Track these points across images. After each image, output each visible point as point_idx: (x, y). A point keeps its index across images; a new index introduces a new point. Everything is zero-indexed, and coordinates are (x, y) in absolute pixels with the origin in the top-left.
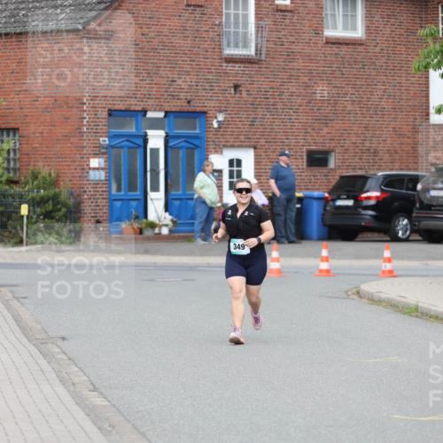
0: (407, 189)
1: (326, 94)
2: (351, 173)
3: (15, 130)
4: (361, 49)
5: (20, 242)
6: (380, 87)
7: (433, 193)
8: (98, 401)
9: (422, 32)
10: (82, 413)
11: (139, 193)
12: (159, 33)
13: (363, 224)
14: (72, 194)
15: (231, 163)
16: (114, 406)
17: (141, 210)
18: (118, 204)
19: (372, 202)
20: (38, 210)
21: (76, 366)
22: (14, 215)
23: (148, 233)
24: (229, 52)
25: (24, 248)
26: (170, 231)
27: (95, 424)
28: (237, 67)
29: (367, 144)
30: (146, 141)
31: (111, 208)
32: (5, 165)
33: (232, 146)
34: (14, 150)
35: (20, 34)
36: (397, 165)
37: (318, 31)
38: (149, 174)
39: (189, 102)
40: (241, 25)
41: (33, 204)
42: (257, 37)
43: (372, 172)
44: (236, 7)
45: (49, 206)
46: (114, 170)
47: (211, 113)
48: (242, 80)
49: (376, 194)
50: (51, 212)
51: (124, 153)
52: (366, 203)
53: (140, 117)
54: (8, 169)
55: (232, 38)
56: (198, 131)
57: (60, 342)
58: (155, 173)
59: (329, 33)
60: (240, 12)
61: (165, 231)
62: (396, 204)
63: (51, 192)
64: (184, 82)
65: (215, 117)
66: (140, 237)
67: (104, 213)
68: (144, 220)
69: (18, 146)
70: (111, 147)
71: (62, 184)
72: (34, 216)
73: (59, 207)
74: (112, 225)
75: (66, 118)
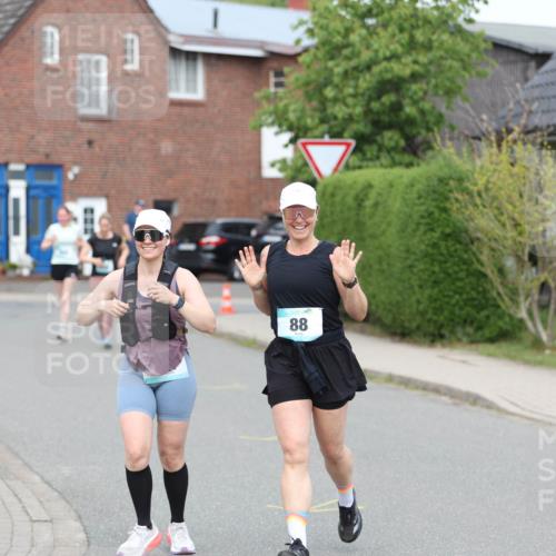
0: (243, 235)
1: (170, 149)
2: (192, 220)
4: (201, 110)
6: (218, 143)
7: (267, 239)
9: (257, 95)
11: (2, 238)
12: (20, 94)
13: (204, 265)
15: (86, 211)
19: (211, 247)
26: (32, 272)
28: (91, 125)
29: (207, 194)
30: (7, 189)
33: (87, 195)
36: (233, 213)
38: (11, 223)
39: (47, 156)
43: (210, 220)
47: (67, 166)
48: (94, 136)
49: (214, 239)
52: (206, 247)
53: (2, 170)
56: (54, 182)
58: (17, 219)
59: (174, 95)
61: (26, 272)
64: (42, 138)
65: (70, 169)
66: (3, 277)
68: (6, 263)
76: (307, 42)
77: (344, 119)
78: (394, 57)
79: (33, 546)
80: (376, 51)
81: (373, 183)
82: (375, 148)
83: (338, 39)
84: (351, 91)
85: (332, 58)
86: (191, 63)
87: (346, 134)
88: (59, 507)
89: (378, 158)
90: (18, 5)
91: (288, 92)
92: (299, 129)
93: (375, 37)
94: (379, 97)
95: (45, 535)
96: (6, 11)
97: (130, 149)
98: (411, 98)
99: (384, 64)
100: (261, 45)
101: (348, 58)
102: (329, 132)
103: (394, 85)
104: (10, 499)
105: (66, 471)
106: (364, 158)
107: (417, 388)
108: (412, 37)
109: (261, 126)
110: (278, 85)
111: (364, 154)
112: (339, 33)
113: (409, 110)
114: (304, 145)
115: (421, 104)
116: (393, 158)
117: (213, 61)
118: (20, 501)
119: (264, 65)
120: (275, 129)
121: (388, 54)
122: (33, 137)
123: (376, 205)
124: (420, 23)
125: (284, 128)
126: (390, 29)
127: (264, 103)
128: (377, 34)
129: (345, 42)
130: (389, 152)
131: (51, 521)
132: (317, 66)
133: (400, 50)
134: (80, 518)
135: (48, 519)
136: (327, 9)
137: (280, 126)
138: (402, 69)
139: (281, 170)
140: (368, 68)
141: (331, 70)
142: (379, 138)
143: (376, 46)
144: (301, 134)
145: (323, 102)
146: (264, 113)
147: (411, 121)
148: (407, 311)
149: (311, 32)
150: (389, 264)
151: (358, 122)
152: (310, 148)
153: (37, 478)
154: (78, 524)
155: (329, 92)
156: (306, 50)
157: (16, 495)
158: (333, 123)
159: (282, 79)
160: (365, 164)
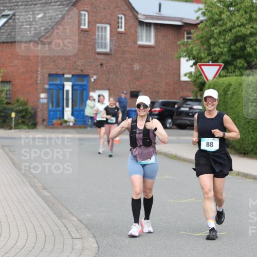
0: (171, 107)
1: (138, 68)
3: (10, 82)
4: (153, 49)
5: (11, 128)
6: (160, 65)
7: (182, 109)
8: (47, 194)
9: (179, 43)
10: (41, 199)
11: (60, 108)
14: (33, 109)
16: (53, 196)
17: (62, 115)
18: (52, 113)
19: (157, 113)
20: (19, 115)
21: (37, 179)
22: (9, 118)
23: (64, 125)
24: (99, 50)
25: (13, 131)
26: (74, 124)
27: (46, 203)
28: (102, 57)
29: (155, 88)
30: (63, 86)
31: (49, 115)
32: (5, 96)
33: (100, 89)
34: (10, 90)
35: (12, 42)
36: (167, 97)
37: (135, 42)
38: (65, 101)
39: (82, 71)
40: (103, 39)
41: (17, 112)
42: (110, 44)
43: (156, 100)
44: (102, 32)
46: (50, 98)
47: (91, 76)
48: (104, 62)
49: (158, 109)
50: (25, 115)
51: (55, 92)
52: (154, 113)
53: (61, 77)
54: (7, 98)
55: (100, 44)
56: (85, 83)
58: (67, 100)
59: (140, 43)
60: (104, 34)
61: (71, 124)
62: (167, 113)
63: (25, 107)
64: (80, 63)
65: (92, 77)
66: (61, 126)
67: (46, 116)
68: (62, 120)
69: (11, 88)
70: (49, 89)
71: (29, 104)
72: (18, 118)
73: (27, 114)
74: (49, 122)
75: (31, 77)
76: (202, 18)
77: (219, 53)
78: (242, 25)
79: (73, 249)
80: (234, 22)
81: (232, 83)
82: (233, 67)
83: (216, 17)
84: (222, 41)
85: (214, 26)
86: (148, 28)
87: (220, 61)
88: (85, 232)
89: (234, 72)
90: (69, 2)
91: (193, 42)
92: (197, 58)
93: (234, 16)
94: (235, 44)
95: (78, 245)
96: (64, 4)
97: (120, 68)
98: (250, 44)
99: (238, 28)
100: (181, 20)
101: (221, 26)
102: (211, 60)
103: (243, 38)
104: (63, 228)
105: (89, 215)
106: (228, 72)
107: (251, 178)
108: (251, 16)
109: (180, 57)
110: (188, 38)
111: (228, 70)
112: (217, 14)
113: (249, 49)
114: (200, 66)
115: (255, 47)
116: (241, 72)
117: (159, 27)
118: (67, 228)
119: (182, 29)
120: (187, 58)
121: (239, 24)
122: (76, 62)
123: (233, 93)
124: (255, 9)
125: (191, 58)
126: (240, 12)
127: (182, 46)
128: (235, 14)
129: (220, 18)
130: (239, 69)
131: (81, 238)
132: (206, 29)
133: (245, 22)
134: (95, 237)
135: (80, 237)
136: (211, 2)
137: (189, 57)
138: (246, 31)
139: (189, 77)
140: (230, 30)
141: (213, 31)
142: (235, 63)
143: (234, 20)
144: (199, 61)
145: (209, 46)
146: (182, 51)
147: (250, 55)
148: (247, 142)
149: (204, 14)
150: (238, 121)
151: (225, 55)
152: (203, 67)
153: (75, 219)
154: (94, 240)
155: (212, 41)
156: (201, 22)
157: (66, 226)
158: (213, 55)
159: (190, 35)
160: (228, 74)
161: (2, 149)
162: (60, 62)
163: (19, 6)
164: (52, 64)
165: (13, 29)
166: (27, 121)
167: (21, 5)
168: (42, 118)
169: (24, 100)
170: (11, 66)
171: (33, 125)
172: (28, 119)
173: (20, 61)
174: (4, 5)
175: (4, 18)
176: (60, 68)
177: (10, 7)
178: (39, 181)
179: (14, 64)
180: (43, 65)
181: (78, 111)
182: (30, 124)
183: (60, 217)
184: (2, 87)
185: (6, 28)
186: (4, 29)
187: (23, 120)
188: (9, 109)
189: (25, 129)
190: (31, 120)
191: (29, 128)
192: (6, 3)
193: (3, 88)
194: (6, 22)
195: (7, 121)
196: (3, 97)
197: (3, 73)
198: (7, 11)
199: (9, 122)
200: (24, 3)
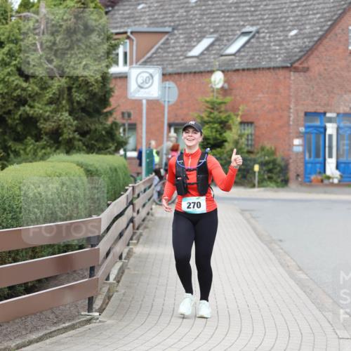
3: (252, 123)
5: (254, 186)
8: (303, 276)
10: (294, 283)
11: (321, 159)
12: (334, 69)
14: (283, 159)
16: (311, 279)
17: (323, 169)
18: (309, 165)
20: (264, 168)
21: (289, 255)
22: (251, 171)
23: (326, 182)
25: (256, 190)
26: (340, 181)
27: (302, 289)
30: (325, 129)
31: (306, 168)
32: (246, 143)
34: (251, 135)
35: (255, 69)
38: (327, 149)
39: (350, 108)
41: (262, 164)
45: (271, 166)
46: (307, 145)
50: (272, 169)
51: (313, 137)
53: (322, 116)
54: (247, 145)
57: (279, 243)
58: (330, 147)
61: (336, 181)
63: (272, 158)
64: (347, 97)
66: (321, 184)
67: (301, 171)
68: (324, 175)
69: (253, 132)
70: (306, 133)
71: (278, 154)
72: (262, 172)
73: (276, 166)
74: (305, 177)
75: (281, 117)
90: (333, 14)
95: (347, 347)
96: (326, 17)
104: (326, 325)
118: (331, 325)
122: (342, 96)
135: (349, 337)
157: (329, 322)
161: (242, 214)
162: (321, 95)
163: (264, 19)
164: (310, 98)
165: (257, 51)
166: (275, 177)
167: (267, 19)
168: (296, 172)
169: (271, 148)
170: (254, 102)
171: (284, 183)
172: (277, 174)
173: (266, 95)
174: (244, 19)
175: (245, 36)
176: (320, 105)
177: (252, 22)
178: (292, 258)
179: (258, 99)
180: (297, 100)
181: (345, 163)
182: (279, 180)
183: (321, 308)
184: (241, 131)
185: (246, 50)
186: (244, 51)
187: (270, 175)
188: (250, 160)
189: (273, 187)
190: (281, 175)
191: (278, 187)
192: (247, 16)
193: (243, 132)
194: (248, 42)
195: (249, 175)
196: (242, 143)
197: (243, 111)
198: (248, 27)
199: (251, 178)
200: (271, 16)
